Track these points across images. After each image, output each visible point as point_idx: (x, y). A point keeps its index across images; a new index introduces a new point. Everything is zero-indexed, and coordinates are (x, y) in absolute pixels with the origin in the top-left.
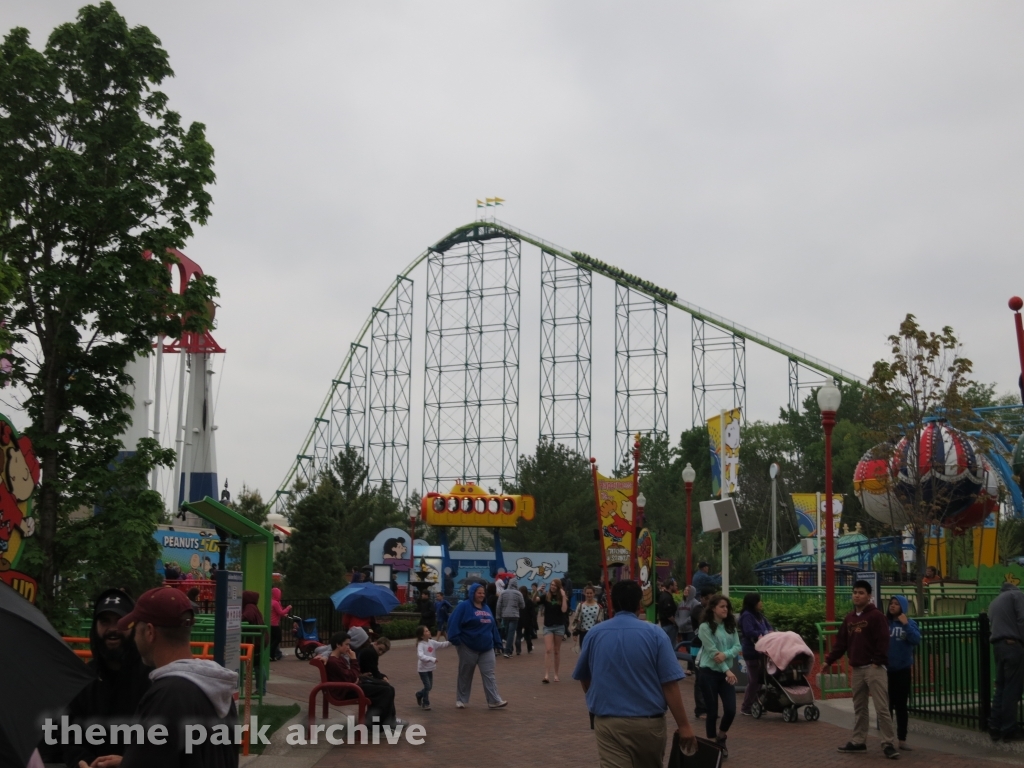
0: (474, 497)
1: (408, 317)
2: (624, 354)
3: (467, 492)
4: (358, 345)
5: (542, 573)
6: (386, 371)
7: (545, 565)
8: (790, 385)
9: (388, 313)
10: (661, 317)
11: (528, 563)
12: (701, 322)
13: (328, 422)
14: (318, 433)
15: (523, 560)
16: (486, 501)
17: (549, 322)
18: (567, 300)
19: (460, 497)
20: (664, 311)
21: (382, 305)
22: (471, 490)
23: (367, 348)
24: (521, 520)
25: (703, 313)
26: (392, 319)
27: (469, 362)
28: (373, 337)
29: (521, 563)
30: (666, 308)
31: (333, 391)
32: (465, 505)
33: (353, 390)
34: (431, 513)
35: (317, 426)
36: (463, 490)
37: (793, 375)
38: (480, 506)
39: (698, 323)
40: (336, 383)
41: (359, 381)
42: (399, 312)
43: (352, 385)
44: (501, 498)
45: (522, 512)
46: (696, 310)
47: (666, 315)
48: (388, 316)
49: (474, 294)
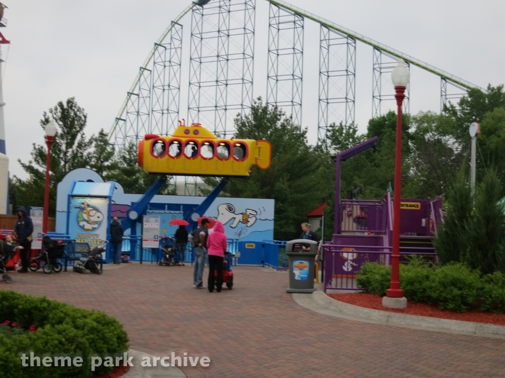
0: (200, 140)
1: (179, 50)
2: (325, 74)
3: (191, 134)
4: (145, 69)
5: (245, 221)
6: (163, 86)
7: (249, 212)
8: (442, 96)
9: (165, 47)
10: (352, 49)
11: (230, 209)
12: (379, 53)
13: (125, 120)
14: (118, 128)
15: (225, 206)
16: (212, 145)
17: (274, 52)
18: (287, 37)
19: (184, 140)
20: (354, 44)
21: (161, 42)
22: (196, 132)
23: (151, 71)
24: (255, 168)
25: (381, 46)
26: (168, 51)
27: (219, 80)
28: (155, 63)
29: (223, 209)
30: (355, 43)
31: (128, 100)
32: (188, 150)
33: (141, 100)
34: (148, 159)
35: (117, 123)
36: (187, 132)
37: (443, 90)
38: (206, 152)
39: (377, 52)
40: (130, 94)
41: (145, 93)
42: (173, 47)
43: (141, 96)
44: (232, 142)
45: (256, 159)
46: (376, 44)
47: (355, 47)
48: (166, 49)
49: (224, 34)
